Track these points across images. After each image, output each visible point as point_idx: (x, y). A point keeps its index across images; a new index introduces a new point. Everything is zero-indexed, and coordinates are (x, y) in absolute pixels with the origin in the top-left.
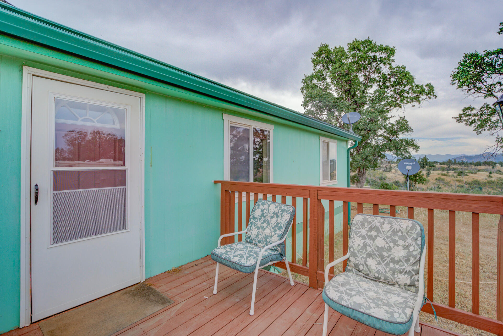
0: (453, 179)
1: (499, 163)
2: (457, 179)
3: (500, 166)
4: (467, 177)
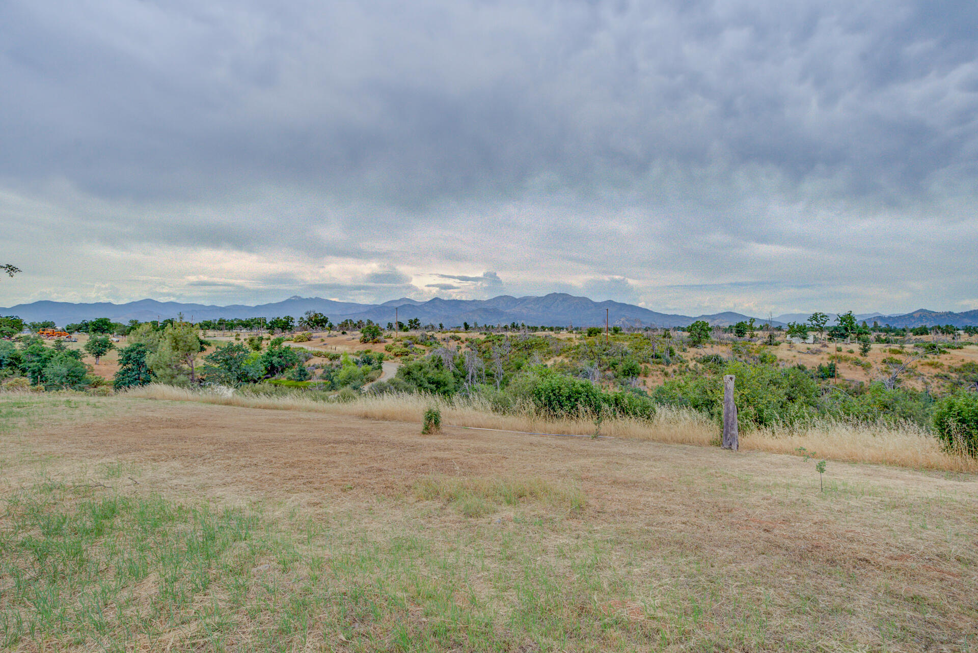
0: (919, 362)
1: (963, 330)
2: (926, 360)
3: (967, 335)
4: (946, 356)
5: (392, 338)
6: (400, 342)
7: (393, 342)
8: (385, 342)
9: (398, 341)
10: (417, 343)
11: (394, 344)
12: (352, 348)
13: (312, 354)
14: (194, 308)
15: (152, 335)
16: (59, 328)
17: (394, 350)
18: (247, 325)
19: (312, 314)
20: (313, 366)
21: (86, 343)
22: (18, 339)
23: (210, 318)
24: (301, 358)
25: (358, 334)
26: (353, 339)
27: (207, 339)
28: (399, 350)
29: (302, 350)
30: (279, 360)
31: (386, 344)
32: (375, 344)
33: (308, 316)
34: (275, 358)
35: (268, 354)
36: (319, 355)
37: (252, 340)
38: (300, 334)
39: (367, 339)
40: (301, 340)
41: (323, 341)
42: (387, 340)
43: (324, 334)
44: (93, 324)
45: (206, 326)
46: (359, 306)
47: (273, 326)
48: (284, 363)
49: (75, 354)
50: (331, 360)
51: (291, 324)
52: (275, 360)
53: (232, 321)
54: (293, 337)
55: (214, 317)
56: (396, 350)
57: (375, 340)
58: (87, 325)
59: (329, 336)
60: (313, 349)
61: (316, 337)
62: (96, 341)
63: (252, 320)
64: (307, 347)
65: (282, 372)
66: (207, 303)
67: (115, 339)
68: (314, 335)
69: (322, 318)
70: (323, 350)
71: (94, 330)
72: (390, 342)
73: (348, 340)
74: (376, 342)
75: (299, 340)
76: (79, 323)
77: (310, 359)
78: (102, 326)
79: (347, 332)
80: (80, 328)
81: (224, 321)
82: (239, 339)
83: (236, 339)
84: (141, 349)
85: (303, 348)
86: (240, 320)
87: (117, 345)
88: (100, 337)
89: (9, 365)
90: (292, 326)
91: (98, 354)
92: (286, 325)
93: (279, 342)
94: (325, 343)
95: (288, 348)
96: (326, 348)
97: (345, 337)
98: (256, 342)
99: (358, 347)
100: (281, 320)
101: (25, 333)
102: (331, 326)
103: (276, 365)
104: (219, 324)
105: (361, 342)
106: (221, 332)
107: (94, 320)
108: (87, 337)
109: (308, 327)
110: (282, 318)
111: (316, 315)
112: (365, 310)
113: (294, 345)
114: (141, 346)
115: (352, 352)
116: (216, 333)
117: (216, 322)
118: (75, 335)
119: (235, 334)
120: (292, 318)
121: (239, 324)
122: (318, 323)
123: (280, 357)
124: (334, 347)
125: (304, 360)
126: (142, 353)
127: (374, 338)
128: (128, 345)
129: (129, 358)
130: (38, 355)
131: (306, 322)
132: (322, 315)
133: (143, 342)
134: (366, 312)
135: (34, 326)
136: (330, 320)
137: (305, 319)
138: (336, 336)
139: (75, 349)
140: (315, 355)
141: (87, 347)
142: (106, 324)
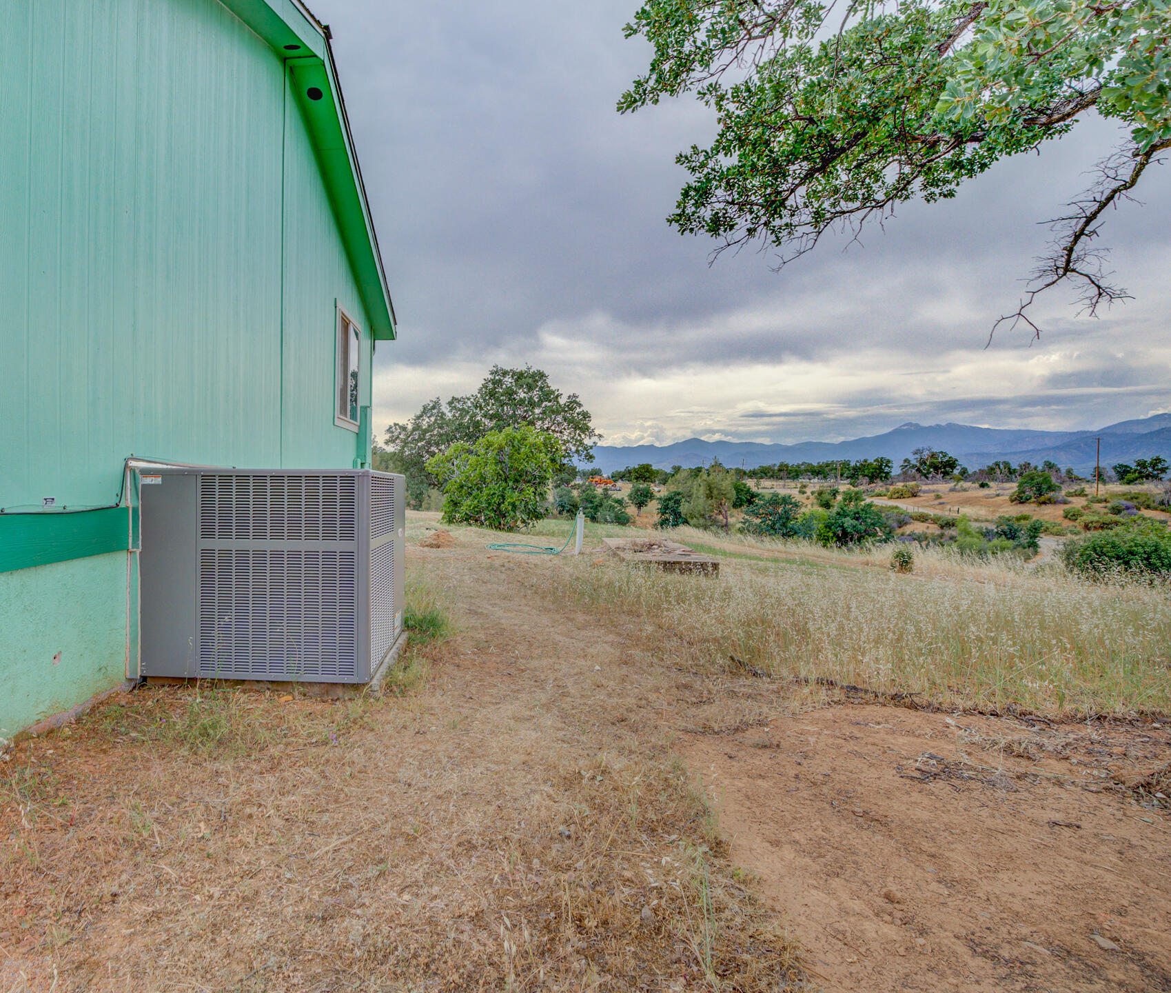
5: (1086, 495)
6: (1103, 504)
7: (1085, 503)
8: (1065, 503)
9: (1099, 501)
10: (1148, 507)
11: (1086, 508)
12: (994, 511)
13: (911, 517)
14: (749, 448)
15: (689, 483)
16: (605, 476)
17: (1084, 518)
18: (819, 472)
19: (926, 454)
20: (909, 535)
21: (629, 491)
22: (574, 487)
23: (767, 462)
24: (890, 522)
25: (1013, 487)
26: (998, 495)
27: (760, 491)
28: (1096, 518)
29: (896, 511)
30: (855, 522)
31: (1067, 507)
32: (1043, 506)
33: (918, 456)
34: (848, 518)
35: (838, 514)
36: (923, 518)
37: (820, 493)
38: (900, 485)
39: (1024, 496)
40: (900, 496)
41: (938, 497)
42: (1070, 499)
43: (943, 487)
44: (636, 471)
45: (764, 473)
46: (1044, 435)
47: (854, 473)
48: (862, 527)
49: (619, 502)
50: (942, 527)
51: (887, 470)
52: (848, 522)
53: (798, 466)
54: (888, 490)
55: (774, 462)
56: (1088, 518)
57: (1042, 499)
58: (630, 472)
59: (952, 490)
60: (916, 510)
61: (925, 492)
62: (638, 490)
63: (827, 465)
64: (907, 506)
65: (859, 541)
66: (767, 441)
67: (656, 489)
68: (924, 488)
69: (947, 459)
70: (931, 512)
71: (637, 478)
72: (1078, 503)
73: (987, 497)
74: (1044, 503)
75: (897, 495)
76: (623, 470)
77: (906, 524)
78: (644, 474)
79: (991, 484)
80: (624, 476)
81: (787, 466)
82: (804, 493)
83: (800, 492)
84: (678, 498)
85: (897, 507)
86: (809, 464)
87: (658, 495)
88: (642, 485)
89: (568, 511)
90: (887, 473)
91: (640, 505)
92: (878, 472)
93: (857, 497)
94: (941, 501)
95: (870, 506)
96: (942, 509)
97: (985, 491)
98: (826, 497)
99: (1005, 509)
100: (871, 464)
101: (578, 481)
102: (964, 472)
103: (849, 530)
104: (780, 470)
105: (1012, 501)
106: (781, 483)
107: (637, 467)
108: (631, 486)
109: (918, 476)
110: (871, 460)
111: (933, 456)
112: (1058, 443)
113: (880, 502)
114: (679, 494)
115: (990, 518)
116: (775, 483)
117: (776, 468)
118: (619, 484)
119: (799, 486)
120: (889, 461)
121: (807, 471)
122: (936, 468)
123: (857, 519)
124: (956, 508)
125: (895, 525)
126: (677, 502)
127: (1040, 495)
128: (666, 494)
129: (666, 507)
130: (591, 502)
131: (914, 466)
132: (945, 455)
133: (680, 490)
134: (1058, 447)
135: (584, 474)
136: (963, 462)
137: (914, 462)
138: (965, 490)
139: (620, 498)
140: (917, 520)
141: (630, 496)
142: (648, 471)
